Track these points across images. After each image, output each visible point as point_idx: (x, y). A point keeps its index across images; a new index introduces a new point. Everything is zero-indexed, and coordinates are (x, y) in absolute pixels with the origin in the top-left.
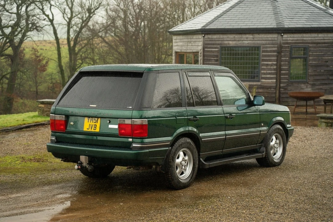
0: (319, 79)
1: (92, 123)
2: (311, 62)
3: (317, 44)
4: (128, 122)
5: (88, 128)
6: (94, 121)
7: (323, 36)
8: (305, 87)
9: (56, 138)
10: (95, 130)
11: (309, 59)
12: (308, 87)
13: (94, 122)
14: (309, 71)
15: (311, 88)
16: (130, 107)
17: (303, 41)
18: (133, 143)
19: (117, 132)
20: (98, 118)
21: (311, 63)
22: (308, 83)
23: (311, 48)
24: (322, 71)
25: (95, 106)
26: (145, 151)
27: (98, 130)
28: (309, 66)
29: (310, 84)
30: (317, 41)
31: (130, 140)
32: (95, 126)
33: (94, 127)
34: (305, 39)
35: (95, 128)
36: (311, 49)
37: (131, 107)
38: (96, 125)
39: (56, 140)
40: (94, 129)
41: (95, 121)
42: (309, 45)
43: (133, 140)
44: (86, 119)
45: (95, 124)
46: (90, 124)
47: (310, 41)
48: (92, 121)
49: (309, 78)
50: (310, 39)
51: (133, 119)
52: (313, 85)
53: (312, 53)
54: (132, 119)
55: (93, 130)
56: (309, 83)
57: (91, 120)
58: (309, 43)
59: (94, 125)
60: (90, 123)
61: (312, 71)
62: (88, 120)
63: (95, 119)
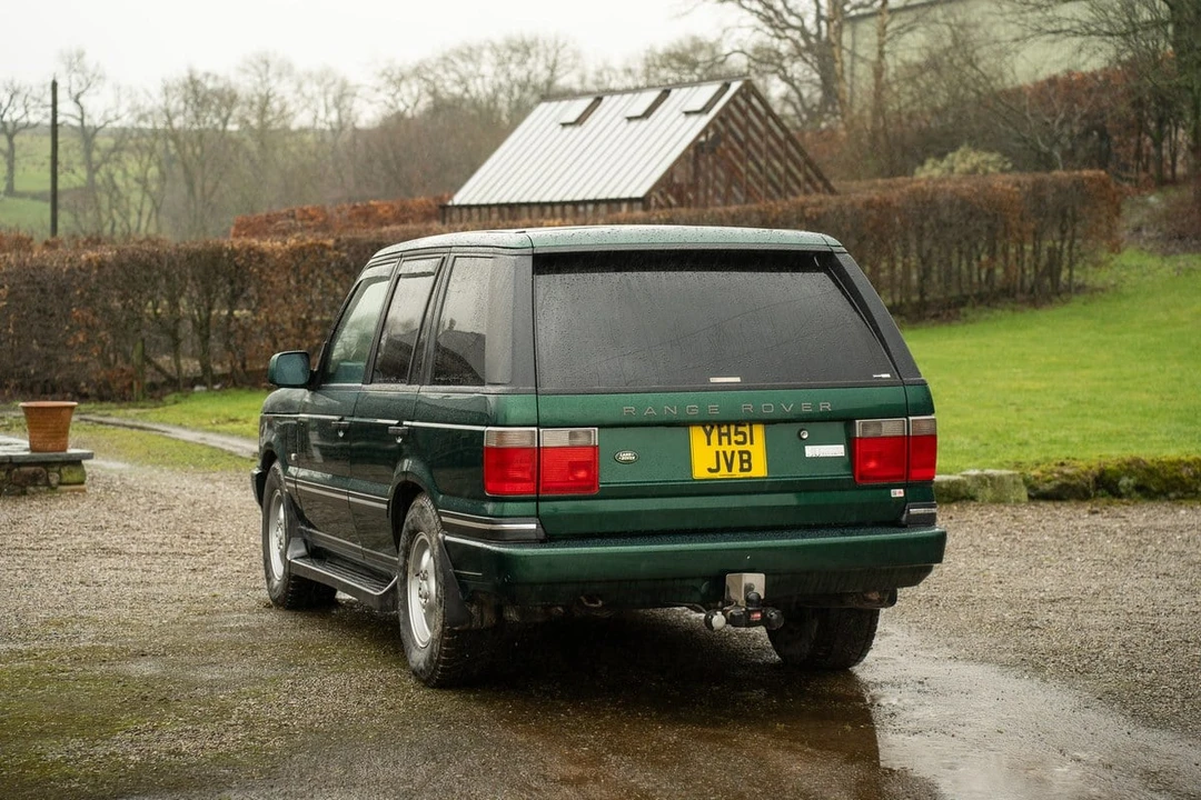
1: (725, 447)
5: (715, 467)
6: (733, 438)
9: (541, 524)
10: (749, 470)
13: (737, 443)
16: (883, 376)
20: (751, 422)
25: (737, 379)
27: (759, 469)
31: (898, 494)
32: (745, 457)
33: (742, 461)
35: (746, 466)
38: (748, 453)
39: (541, 533)
40: (742, 470)
41: (740, 438)
43: (907, 492)
44: (697, 435)
45: (742, 448)
46: (717, 453)
48: (725, 439)
51: (911, 418)
54: (907, 416)
55: (736, 473)
57: (720, 435)
59: (741, 453)
60: (721, 449)
62: (708, 435)
63: (740, 429)
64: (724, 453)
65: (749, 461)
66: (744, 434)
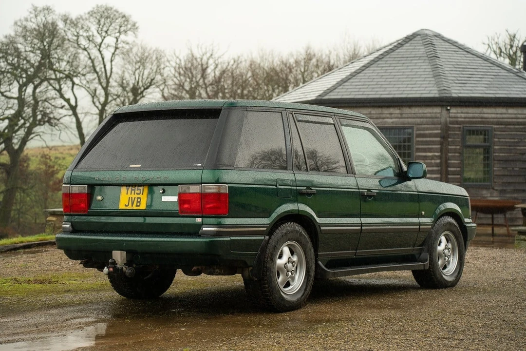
0: (512, 183)
1: (133, 196)
2: (497, 154)
3: (506, 125)
4: (195, 189)
5: (127, 204)
6: (136, 192)
7: (516, 112)
8: (489, 195)
9: (72, 225)
10: (139, 206)
11: (494, 148)
12: (494, 196)
13: (137, 194)
14: (495, 169)
15: (499, 197)
16: (198, 165)
17: (484, 120)
18: (203, 224)
19: (177, 208)
20: (144, 186)
21: (496, 156)
22: (493, 189)
23: (496, 131)
24: (515, 169)
25: (140, 166)
26: (225, 239)
27: (143, 206)
28: (494, 160)
29: (497, 190)
30: (506, 120)
31: (199, 220)
32: (139, 200)
33: (137, 202)
34: (486, 116)
35: (138, 204)
36: (495, 133)
37: (200, 165)
38: (140, 198)
39: (71, 229)
40: (137, 206)
41: (139, 192)
42: (492, 127)
43: (203, 220)
44: (124, 190)
45: (139, 196)
46: (129, 198)
47: (495, 120)
48: (133, 192)
49: (495, 180)
50: (493, 116)
51: (203, 185)
52: (502, 192)
53: (498, 139)
54: (201, 183)
55: (135, 207)
56: (495, 188)
57: (132, 190)
58: (493, 123)
59: (138, 198)
60: (131, 196)
61: (500, 169)
62: (128, 190)
63: (139, 188)
64: (132, 198)
65: (140, 202)
66: (140, 190)
